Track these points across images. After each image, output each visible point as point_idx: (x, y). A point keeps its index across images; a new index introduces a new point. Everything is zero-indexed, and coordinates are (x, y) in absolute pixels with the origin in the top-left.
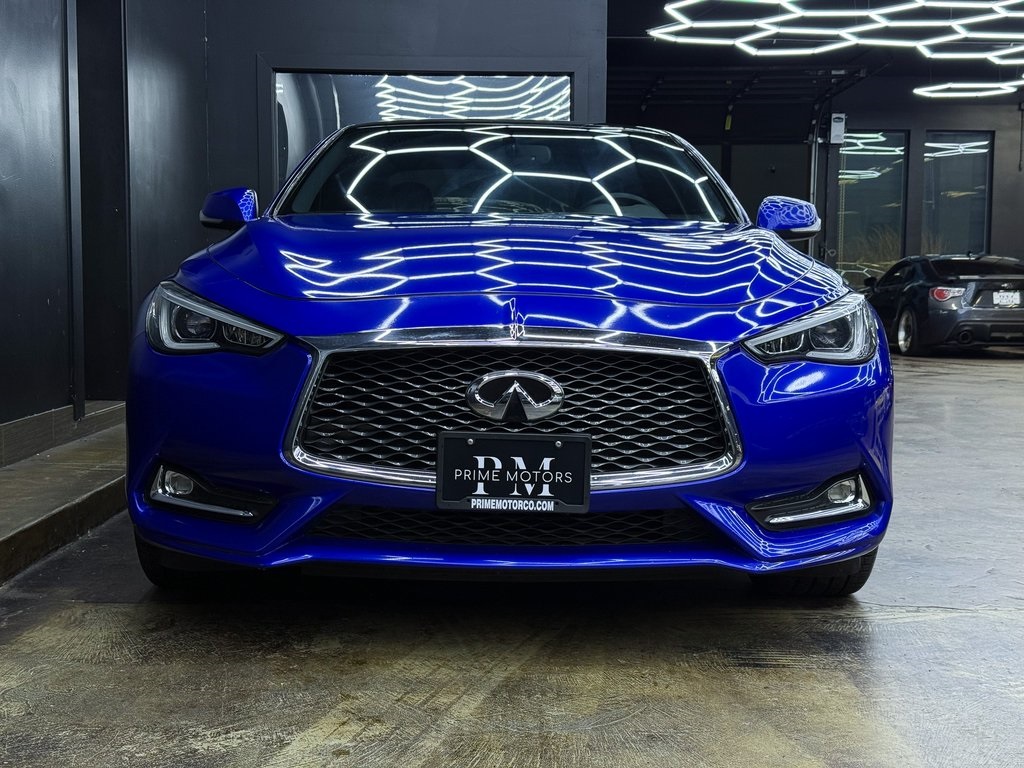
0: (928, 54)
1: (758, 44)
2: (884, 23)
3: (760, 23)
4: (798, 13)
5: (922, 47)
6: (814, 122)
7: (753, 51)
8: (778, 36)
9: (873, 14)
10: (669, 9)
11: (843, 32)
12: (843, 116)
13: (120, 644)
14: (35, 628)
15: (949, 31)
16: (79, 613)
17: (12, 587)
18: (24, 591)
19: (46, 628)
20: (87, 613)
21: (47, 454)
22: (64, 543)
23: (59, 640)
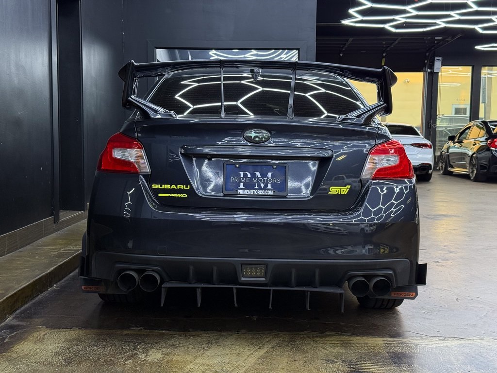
0: (481, 31)
1: (396, 27)
2: (458, 17)
3: (396, 17)
4: (415, 13)
5: (478, 28)
6: (426, 61)
7: (393, 30)
8: (405, 23)
9: (452, 13)
10: (351, 11)
11: (438, 21)
12: (440, 58)
13: (58, 353)
14: (20, 343)
15: (490, 21)
16: (43, 333)
17: (14, 318)
18: (19, 321)
19: (26, 343)
20: (46, 334)
21: (40, 242)
22: (42, 292)
23: (31, 350)
